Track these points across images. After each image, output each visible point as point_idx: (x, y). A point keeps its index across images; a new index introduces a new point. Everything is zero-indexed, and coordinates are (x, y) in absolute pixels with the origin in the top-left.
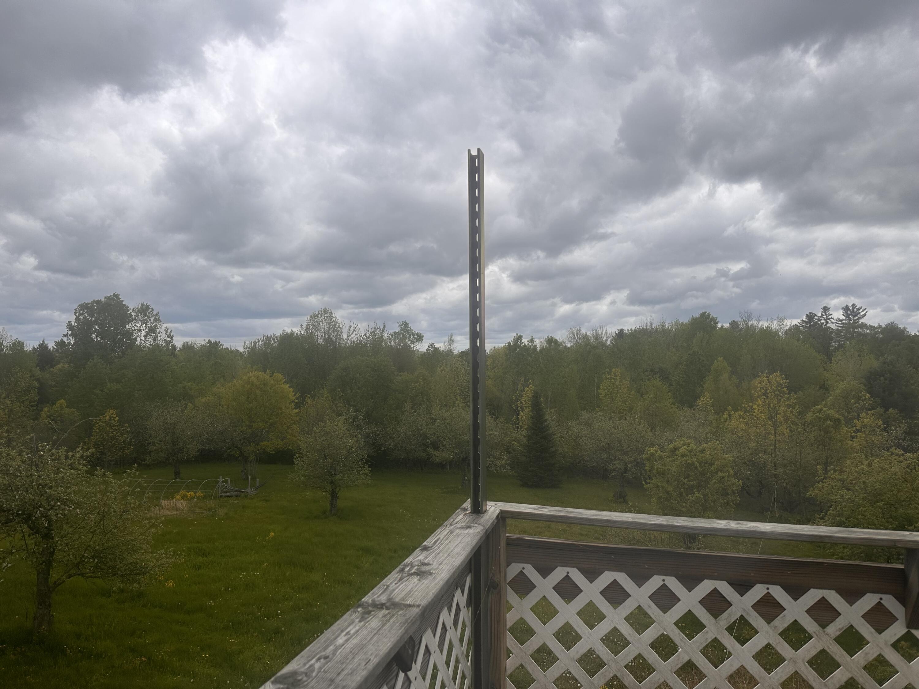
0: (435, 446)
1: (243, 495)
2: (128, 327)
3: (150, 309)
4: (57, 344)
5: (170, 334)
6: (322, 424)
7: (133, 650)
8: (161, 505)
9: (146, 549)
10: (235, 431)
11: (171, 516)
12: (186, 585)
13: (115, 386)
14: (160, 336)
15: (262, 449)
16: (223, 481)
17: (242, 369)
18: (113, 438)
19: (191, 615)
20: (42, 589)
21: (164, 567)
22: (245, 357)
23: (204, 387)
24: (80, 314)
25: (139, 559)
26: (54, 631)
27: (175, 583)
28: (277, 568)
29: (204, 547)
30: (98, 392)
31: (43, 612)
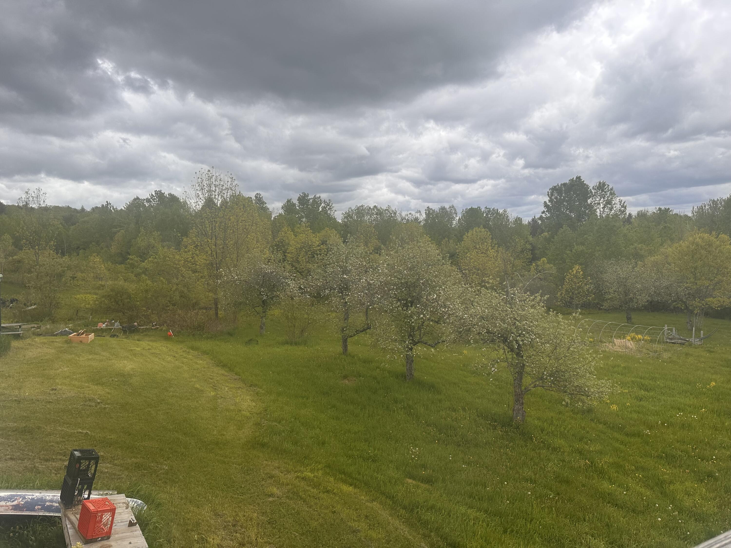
1: (687, 343)
3: (606, 185)
4: (540, 218)
5: (623, 205)
7: (580, 452)
8: (614, 342)
9: (589, 377)
10: (680, 287)
11: (621, 352)
12: (628, 412)
13: (581, 248)
14: (615, 207)
15: (707, 304)
16: (668, 329)
17: (689, 231)
18: (579, 287)
19: (629, 438)
20: (517, 391)
21: (603, 394)
22: (693, 221)
23: (653, 248)
24: (552, 195)
25: (583, 384)
26: (526, 423)
27: (618, 408)
28: (715, 415)
29: (646, 383)
30: (568, 252)
31: (519, 407)
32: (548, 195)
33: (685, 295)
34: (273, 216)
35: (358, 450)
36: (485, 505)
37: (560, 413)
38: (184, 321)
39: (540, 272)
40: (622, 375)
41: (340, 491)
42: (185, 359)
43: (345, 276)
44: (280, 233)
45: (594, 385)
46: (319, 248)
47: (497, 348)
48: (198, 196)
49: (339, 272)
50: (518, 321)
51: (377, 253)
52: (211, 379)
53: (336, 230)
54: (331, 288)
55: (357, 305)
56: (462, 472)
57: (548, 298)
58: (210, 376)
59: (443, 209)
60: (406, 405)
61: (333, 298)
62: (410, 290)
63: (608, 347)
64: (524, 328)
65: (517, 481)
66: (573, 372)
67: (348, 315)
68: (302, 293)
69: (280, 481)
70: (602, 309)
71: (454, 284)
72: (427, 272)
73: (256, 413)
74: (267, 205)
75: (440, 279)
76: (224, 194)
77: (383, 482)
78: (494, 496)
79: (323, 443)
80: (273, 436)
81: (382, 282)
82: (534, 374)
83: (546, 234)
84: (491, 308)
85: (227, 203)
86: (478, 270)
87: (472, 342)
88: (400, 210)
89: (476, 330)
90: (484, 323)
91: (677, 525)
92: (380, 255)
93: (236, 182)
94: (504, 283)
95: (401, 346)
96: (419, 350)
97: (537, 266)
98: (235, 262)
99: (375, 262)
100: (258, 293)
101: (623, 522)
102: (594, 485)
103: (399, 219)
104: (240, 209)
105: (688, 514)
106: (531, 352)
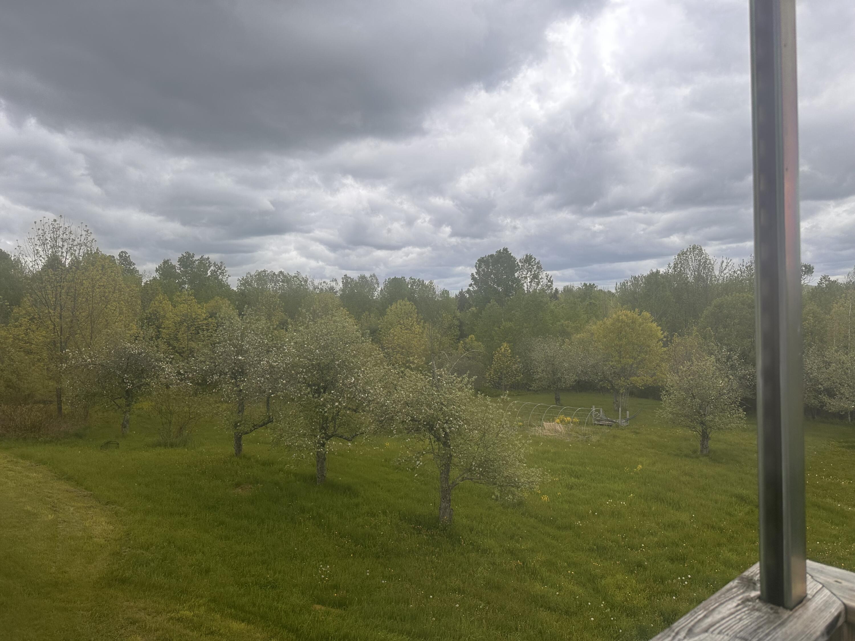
1: (614, 425)
5: (550, 279)
6: (689, 364)
7: (511, 552)
8: (543, 426)
9: (519, 465)
10: (605, 365)
11: (551, 436)
12: (559, 502)
13: (509, 324)
14: (542, 282)
15: (631, 383)
16: (596, 411)
17: (613, 308)
18: (508, 367)
19: (561, 531)
20: (444, 486)
21: (533, 484)
22: (616, 297)
23: (579, 325)
24: (480, 267)
25: (513, 474)
26: (454, 522)
27: (550, 498)
28: (643, 500)
29: (576, 469)
30: (496, 329)
31: (446, 505)
32: (476, 266)
33: (611, 374)
34: (144, 281)
35: (253, 576)
36: (408, 626)
37: (490, 508)
38: (10, 420)
39: (468, 350)
40: (552, 461)
41: (229, 631)
42: (10, 472)
43: (240, 358)
44: (153, 302)
45: (524, 474)
46: (205, 322)
47: (422, 438)
48: (38, 253)
49: (232, 353)
50: (445, 406)
51: (283, 329)
52: (49, 497)
53: (229, 300)
54: (221, 373)
55: (256, 393)
56: (381, 589)
57: (476, 379)
58: (47, 494)
59: (363, 277)
60: (315, 515)
61: (224, 385)
62: (322, 374)
63: (537, 431)
64: (451, 413)
65: (444, 593)
66: (503, 460)
67: (244, 406)
68: (181, 380)
69: (146, 626)
70: (530, 390)
71: (375, 366)
72: (344, 351)
73: (115, 540)
74: (136, 266)
75: (359, 359)
76: (75, 251)
77: (285, 612)
78: (419, 614)
79: (207, 571)
80: (137, 568)
81: (289, 364)
82: (462, 466)
83: (474, 309)
84: (416, 391)
85: (79, 262)
86: (403, 349)
87: (395, 433)
88: (312, 277)
89: (400, 418)
90: (408, 410)
91: (609, 623)
92: (286, 330)
93: (93, 236)
94: (430, 364)
95: (311, 441)
96: (333, 445)
97: (465, 343)
98: (89, 340)
99: (280, 340)
100: (120, 381)
101: (556, 627)
102: (526, 588)
103: (311, 288)
104: (98, 271)
105: (620, 610)
106: (459, 440)
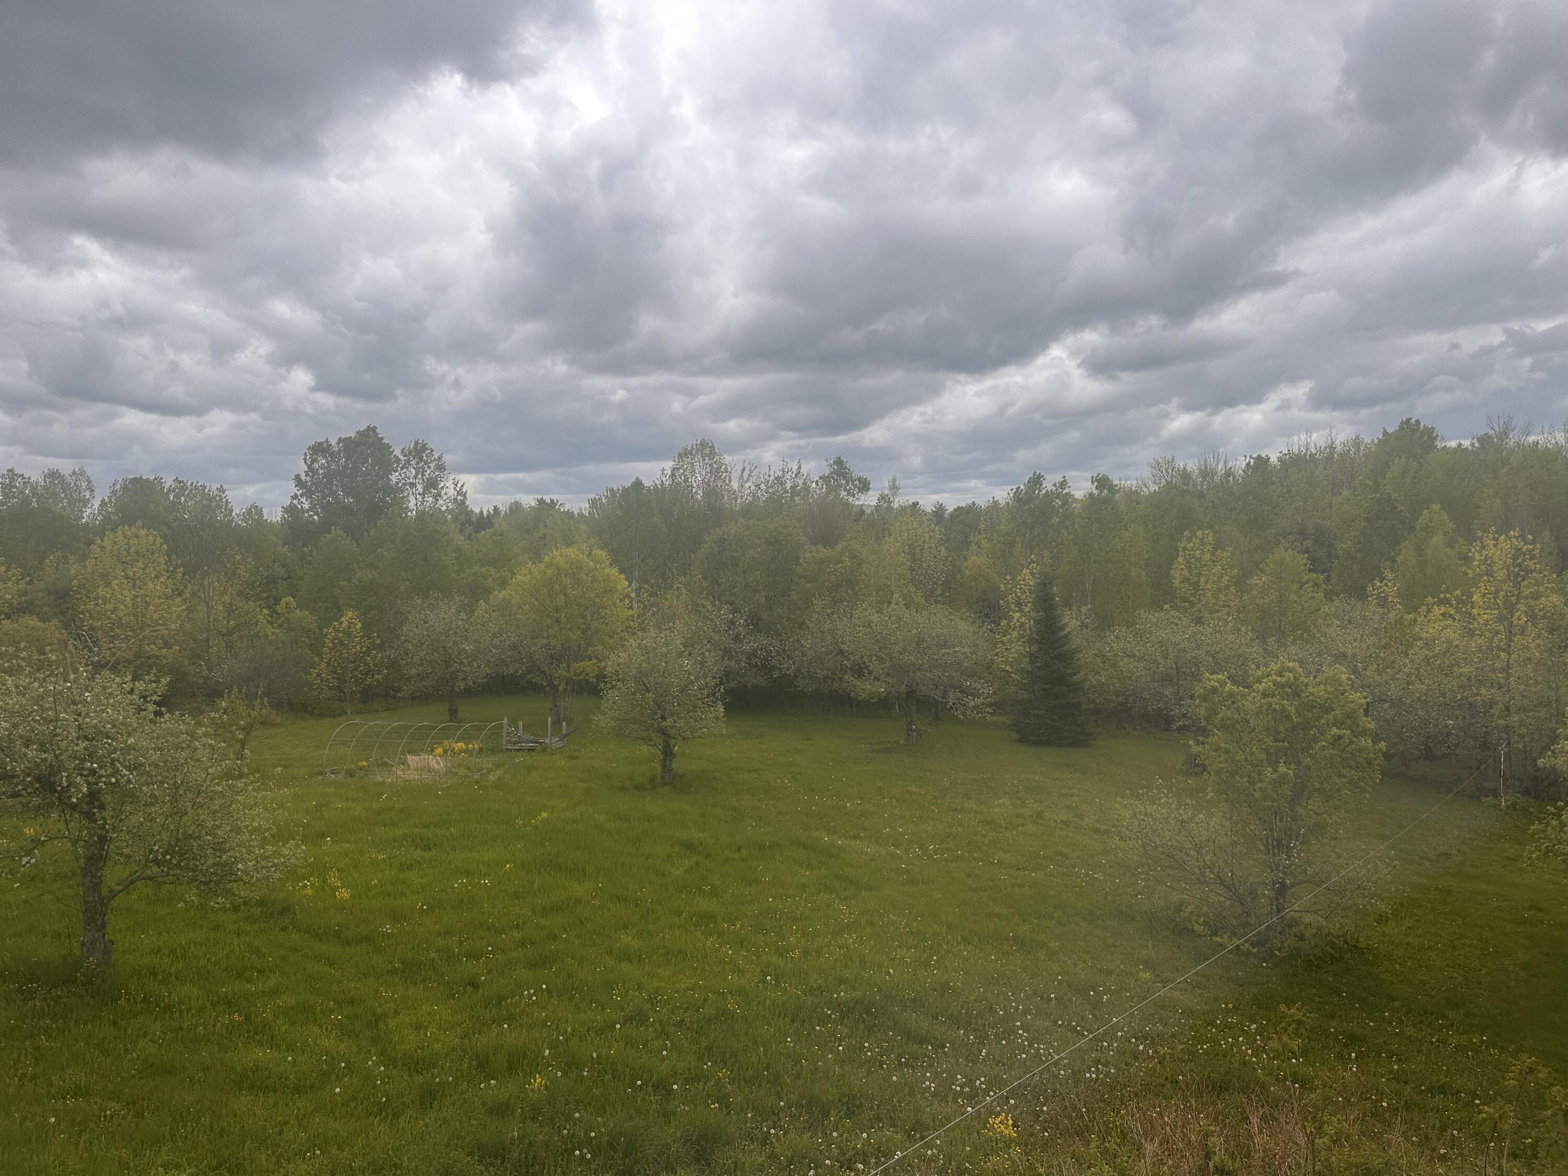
0: (859, 671)
1: (538, 748)
2: (394, 478)
3: (427, 449)
4: (286, 510)
5: (461, 489)
7: (226, 1002)
8: (407, 763)
10: (535, 644)
11: (416, 780)
13: (369, 575)
14: (446, 494)
15: (577, 673)
16: (510, 726)
18: (356, 656)
19: (347, 948)
20: (91, 899)
24: (313, 461)
26: (110, 966)
29: (430, 834)
30: (344, 583)
31: (94, 937)
32: (305, 460)
33: (544, 659)
59: (54, 475)
63: (393, 774)
70: (397, 698)
97: (277, 613)
